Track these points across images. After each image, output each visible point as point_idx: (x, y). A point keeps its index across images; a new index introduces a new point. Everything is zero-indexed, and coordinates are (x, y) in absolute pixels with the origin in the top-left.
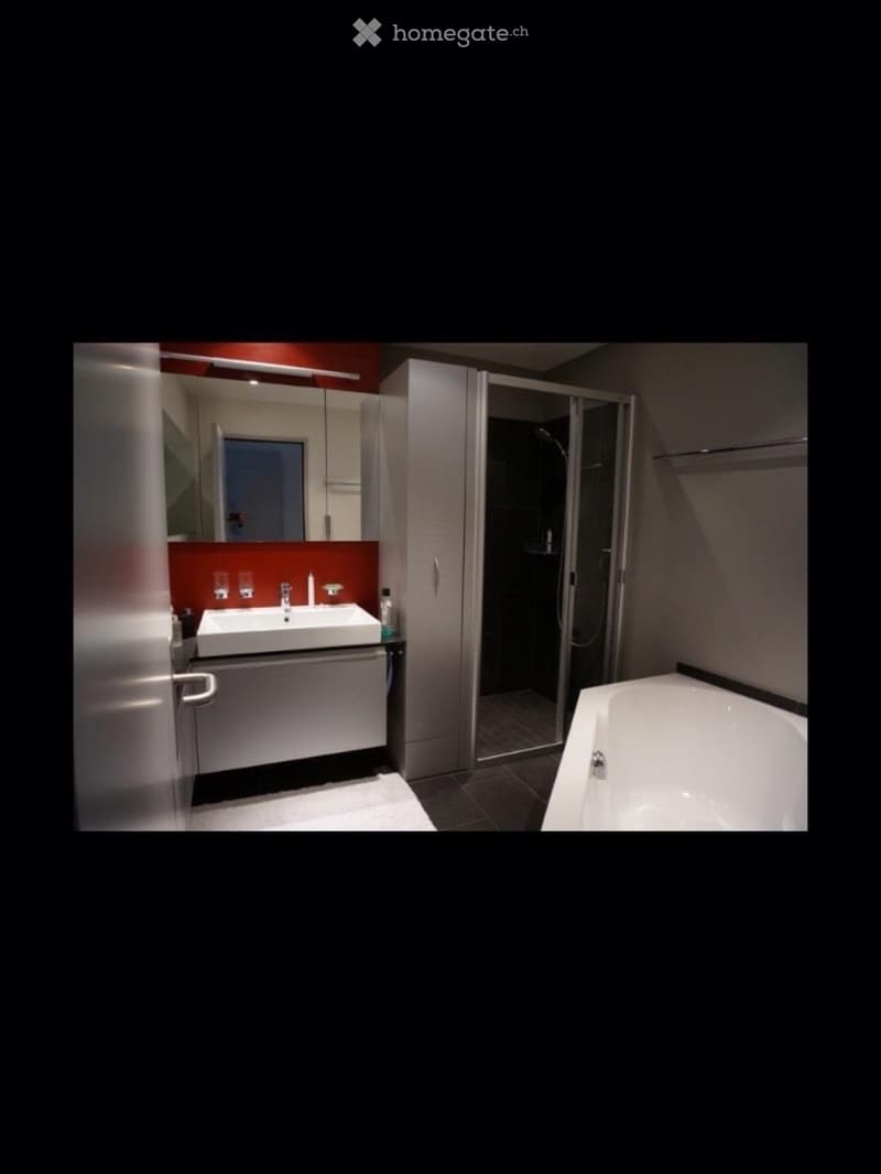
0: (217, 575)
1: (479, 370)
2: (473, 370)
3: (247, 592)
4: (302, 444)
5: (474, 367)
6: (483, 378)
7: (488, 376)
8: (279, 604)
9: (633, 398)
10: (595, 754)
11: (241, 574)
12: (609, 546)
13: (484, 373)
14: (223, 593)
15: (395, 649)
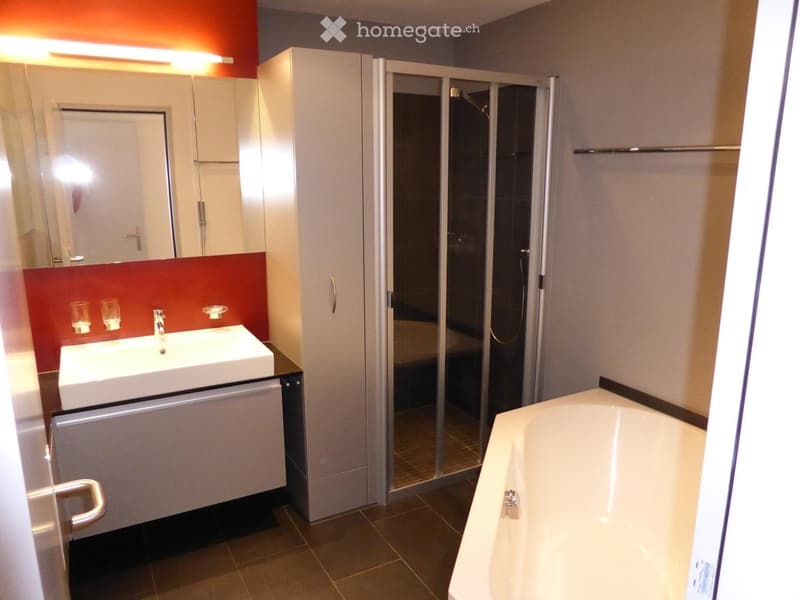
0: (75, 305)
1: (376, 57)
2: (367, 57)
3: (113, 324)
4: (164, 113)
5: (369, 53)
6: (379, 65)
7: (385, 64)
8: (151, 332)
9: (552, 79)
10: (507, 493)
11: (104, 303)
12: (527, 247)
13: (381, 60)
14: (83, 327)
15: (290, 378)
